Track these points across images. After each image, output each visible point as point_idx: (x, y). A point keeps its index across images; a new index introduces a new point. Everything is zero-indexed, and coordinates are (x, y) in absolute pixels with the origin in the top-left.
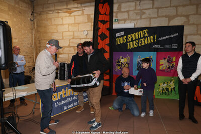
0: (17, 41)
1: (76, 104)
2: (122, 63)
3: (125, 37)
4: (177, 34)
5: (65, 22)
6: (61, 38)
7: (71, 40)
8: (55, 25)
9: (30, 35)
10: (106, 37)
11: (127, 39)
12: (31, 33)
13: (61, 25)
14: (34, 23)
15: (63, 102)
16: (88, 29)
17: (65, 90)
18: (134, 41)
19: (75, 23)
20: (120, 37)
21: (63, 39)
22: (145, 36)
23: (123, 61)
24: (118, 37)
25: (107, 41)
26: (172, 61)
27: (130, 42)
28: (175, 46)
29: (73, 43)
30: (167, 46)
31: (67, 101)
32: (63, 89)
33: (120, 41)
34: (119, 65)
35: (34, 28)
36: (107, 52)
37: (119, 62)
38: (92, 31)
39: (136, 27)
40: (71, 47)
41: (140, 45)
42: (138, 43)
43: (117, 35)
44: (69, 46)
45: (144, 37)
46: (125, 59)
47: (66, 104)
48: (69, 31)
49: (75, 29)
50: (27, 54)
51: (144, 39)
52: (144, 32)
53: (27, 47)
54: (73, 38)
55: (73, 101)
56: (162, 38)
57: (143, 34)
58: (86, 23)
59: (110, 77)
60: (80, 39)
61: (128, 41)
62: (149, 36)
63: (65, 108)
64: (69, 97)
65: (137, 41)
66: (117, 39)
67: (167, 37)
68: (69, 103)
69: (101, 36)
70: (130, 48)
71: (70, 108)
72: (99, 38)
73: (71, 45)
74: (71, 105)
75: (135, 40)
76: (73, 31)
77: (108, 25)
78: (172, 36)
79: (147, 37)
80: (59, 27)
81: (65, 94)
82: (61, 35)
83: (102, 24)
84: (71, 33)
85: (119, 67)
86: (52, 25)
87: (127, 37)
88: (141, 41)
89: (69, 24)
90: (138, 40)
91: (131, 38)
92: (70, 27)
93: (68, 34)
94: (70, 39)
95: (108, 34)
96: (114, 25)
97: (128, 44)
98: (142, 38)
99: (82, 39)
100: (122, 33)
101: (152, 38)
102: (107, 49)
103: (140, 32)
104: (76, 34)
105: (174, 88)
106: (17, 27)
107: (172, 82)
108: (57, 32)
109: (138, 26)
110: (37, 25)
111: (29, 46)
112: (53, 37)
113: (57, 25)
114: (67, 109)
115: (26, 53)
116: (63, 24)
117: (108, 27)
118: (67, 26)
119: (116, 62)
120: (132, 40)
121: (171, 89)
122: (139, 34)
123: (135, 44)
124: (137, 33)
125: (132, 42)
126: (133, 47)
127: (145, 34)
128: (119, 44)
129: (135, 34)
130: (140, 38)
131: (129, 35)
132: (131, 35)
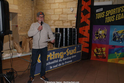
0: (21, 15)
1: (60, 65)
2: (100, 34)
3: (104, 12)
5: (56, 2)
6: (53, 13)
7: (61, 16)
8: (49, 3)
9: (31, 11)
10: (88, 12)
11: (105, 14)
12: (32, 10)
13: (53, 3)
14: (34, 3)
15: (50, 63)
16: (74, 7)
17: (52, 54)
19: (64, 2)
20: (100, 12)
21: (54, 14)
22: (122, 11)
23: (101, 32)
24: (98, 13)
25: (89, 16)
29: (61, 17)
31: (53, 63)
32: (51, 53)
33: (99, 16)
34: (97, 36)
35: (34, 6)
36: (88, 25)
37: (97, 33)
38: (77, 8)
39: (114, 4)
40: (60, 20)
41: (116, 19)
42: (115, 18)
43: (97, 11)
44: (59, 20)
45: (121, 13)
46: (103, 31)
47: (52, 65)
48: (59, 8)
49: (64, 6)
50: (28, 26)
51: (120, 14)
52: (121, 8)
53: (28, 20)
54: (62, 14)
55: (58, 63)
58: (72, 1)
59: (89, 45)
60: (68, 14)
61: (106, 16)
63: (51, 67)
64: (55, 59)
65: (114, 16)
66: (97, 14)
68: (55, 64)
69: (83, 12)
70: (108, 22)
71: (55, 68)
72: (82, 13)
73: (60, 19)
74: (56, 66)
75: (113, 15)
76: (62, 8)
77: (89, 3)
80: (52, 5)
81: (52, 57)
82: (53, 11)
83: (85, 2)
84: (61, 10)
85: (97, 38)
86: (47, 4)
88: (118, 16)
89: (59, 3)
91: (109, 13)
92: (60, 5)
93: (58, 10)
94: (59, 14)
95: (89, 10)
96: (94, 3)
97: (106, 18)
98: (119, 14)
99: (69, 14)
100: (102, 10)
102: (88, 22)
103: (117, 9)
104: (64, 10)
106: (21, 5)
108: (50, 9)
109: (116, 3)
110: (36, 4)
111: (30, 19)
112: (47, 13)
113: (50, 4)
114: (53, 68)
115: (28, 24)
116: (54, 3)
117: (90, 4)
118: (58, 4)
119: (95, 33)
120: (110, 15)
122: (116, 10)
123: (113, 19)
124: (114, 9)
125: (109, 17)
126: (110, 21)
127: (122, 10)
128: (98, 18)
129: (112, 10)
130: (117, 14)
131: (107, 11)
132: (109, 11)
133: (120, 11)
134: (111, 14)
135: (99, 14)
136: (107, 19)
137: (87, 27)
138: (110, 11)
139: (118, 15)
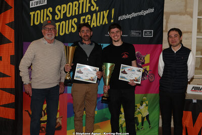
3: (51, 9)
4: (152, 10)
10: (7, 7)
11: (54, 14)
18: (69, 19)
20: (40, 8)
22: (92, 9)
24: (35, 9)
26: (143, 63)
27: (60, 20)
28: (148, 33)
30: (134, 33)
33: (38, 18)
36: (9, 42)
42: (78, 24)
43: (33, 4)
45: (91, 13)
51: (89, 16)
52: (90, 2)
56: (125, 17)
57: (88, 5)
59: (16, 99)
61: (57, 18)
62: (100, 11)
65: (76, 20)
66: (32, 14)
67: (134, 15)
70: (61, 34)
75: (72, 17)
78: (144, 13)
79: (95, 12)
87: (54, 10)
88: (84, 20)
90: (78, 17)
91: (63, 12)
97: (57, 24)
98: (86, 14)
100: (44, 1)
101: (106, 15)
102: (9, 34)
103: (81, 1)
105: (147, 117)
107: (144, 104)
120: (65, 18)
121: (143, 119)
122: (79, 4)
123: (72, 26)
124: (74, 3)
125: (64, 22)
126: (67, 32)
127: (92, 5)
128: (37, 23)
129: (70, 4)
130: (83, 14)
131: (59, 7)
132: (63, 6)
133: (90, 8)
134: (68, 16)
135: (38, 11)
136: (59, 25)
137: (5, 46)
138: (65, 5)
139: (84, 17)
